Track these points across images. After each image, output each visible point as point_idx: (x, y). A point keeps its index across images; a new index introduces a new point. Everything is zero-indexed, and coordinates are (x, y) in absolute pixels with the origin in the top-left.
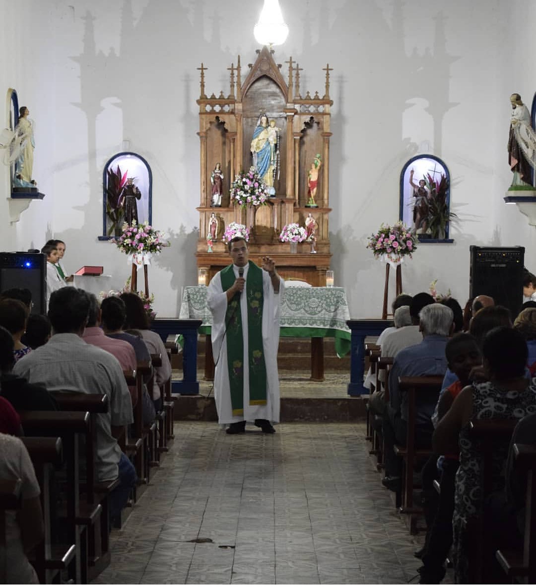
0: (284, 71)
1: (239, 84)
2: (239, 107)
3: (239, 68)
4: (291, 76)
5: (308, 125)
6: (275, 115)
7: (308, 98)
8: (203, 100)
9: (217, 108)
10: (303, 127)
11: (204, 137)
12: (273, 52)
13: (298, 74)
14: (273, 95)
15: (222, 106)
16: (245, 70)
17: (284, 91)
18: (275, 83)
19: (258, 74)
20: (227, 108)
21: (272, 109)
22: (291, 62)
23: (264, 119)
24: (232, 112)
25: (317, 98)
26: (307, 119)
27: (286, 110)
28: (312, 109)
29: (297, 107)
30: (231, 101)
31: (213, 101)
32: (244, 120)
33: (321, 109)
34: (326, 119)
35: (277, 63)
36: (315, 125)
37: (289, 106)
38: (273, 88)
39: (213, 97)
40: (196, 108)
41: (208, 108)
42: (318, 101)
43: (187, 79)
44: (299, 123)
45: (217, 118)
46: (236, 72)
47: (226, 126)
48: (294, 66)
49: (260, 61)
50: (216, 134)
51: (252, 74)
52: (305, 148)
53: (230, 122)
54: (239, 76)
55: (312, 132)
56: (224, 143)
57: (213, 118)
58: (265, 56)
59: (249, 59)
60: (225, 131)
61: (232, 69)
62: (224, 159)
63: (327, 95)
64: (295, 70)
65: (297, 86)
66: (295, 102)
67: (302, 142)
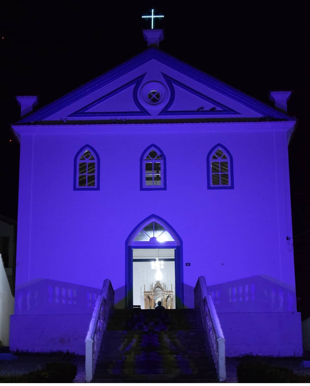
0: (162, 286)
1: (152, 288)
2: (153, 293)
3: (152, 285)
4: (164, 286)
5: (168, 297)
6: (160, 295)
7: (168, 291)
8: (145, 292)
9: (148, 294)
10: (167, 297)
11: (145, 300)
12: (160, 281)
13: (165, 286)
14: (160, 291)
15: (149, 293)
16: (154, 286)
17: (162, 290)
18: (160, 288)
19: (157, 286)
20: (150, 294)
21: (160, 294)
22: (164, 283)
23: (158, 296)
24: (151, 295)
25: (169, 291)
26: (168, 295)
27: (163, 294)
28: (169, 293)
29: (165, 293)
30: (151, 292)
31: (147, 292)
32: (154, 296)
33: (171, 293)
34: (172, 295)
35: (161, 284)
36: (169, 297)
37: (164, 293)
38: (160, 289)
39: (147, 291)
40: (143, 294)
41: (146, 294)
42: (170, 292)
43: (141, 288)
44: (166, 297)
45: (148, 296)
46: (152, 286)
47: (150, 298)
48: (164, 284)
49: (157, 284)
50: (148, 300)
51: (155, 286)
52: (167, 302)
53: (151, 297)
54: (152, 287)
55: (169, 299)
56: (149, 302)
57: (147, 296)
58: (158, 283)
59: (155, 283)
60: (150, 299)
61: (151, 285)
62: (150, 305)
63: (172, 290)
64: (165, 285)
65: (165, 289)
66: (165, 292)
67: (166, 301)
